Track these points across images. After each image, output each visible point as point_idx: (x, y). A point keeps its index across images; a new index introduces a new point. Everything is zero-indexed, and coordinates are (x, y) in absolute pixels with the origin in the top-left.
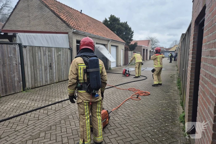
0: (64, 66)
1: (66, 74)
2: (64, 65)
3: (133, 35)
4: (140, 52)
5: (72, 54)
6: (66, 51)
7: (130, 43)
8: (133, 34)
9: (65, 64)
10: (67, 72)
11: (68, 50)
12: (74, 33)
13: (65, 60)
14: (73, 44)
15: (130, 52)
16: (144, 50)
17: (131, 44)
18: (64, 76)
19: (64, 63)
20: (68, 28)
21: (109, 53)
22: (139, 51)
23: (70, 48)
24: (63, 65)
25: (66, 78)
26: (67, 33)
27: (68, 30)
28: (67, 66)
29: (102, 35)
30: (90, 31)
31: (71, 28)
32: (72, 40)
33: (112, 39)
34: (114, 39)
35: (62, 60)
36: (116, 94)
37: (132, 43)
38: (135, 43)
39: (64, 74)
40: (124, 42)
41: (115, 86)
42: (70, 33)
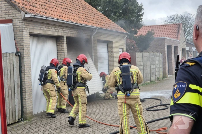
1: (11, 110)
3: (141, 15)
4: (161, 55)
5: (22, 65)
6: (11, 58)
7: (136, 33)
8: (143, 11)
9: (10, 88)
10: (13, 105)
11: (14, 56)
12: (25, 20)
13: (9, 79)
14: (24, 44)
15: (138, 53)
16: (169, 47)
17: (138, 34)
19: (6, 86)
20: (13, 11)
22: (157, 52)
23: (17, 52)
25: (11, 119)
26: (10, 21)
27: (13, 14)
28: (13, 92)
29: (77, 19)
30: (55, 13)
31: (19, 10)
32: (22, 35)
33: (98, 26)
34: (102, 27)
37: (142, 32)
38: (148, 34)
39: (8, 111)
40: (124, 31)
42: (16, 21)
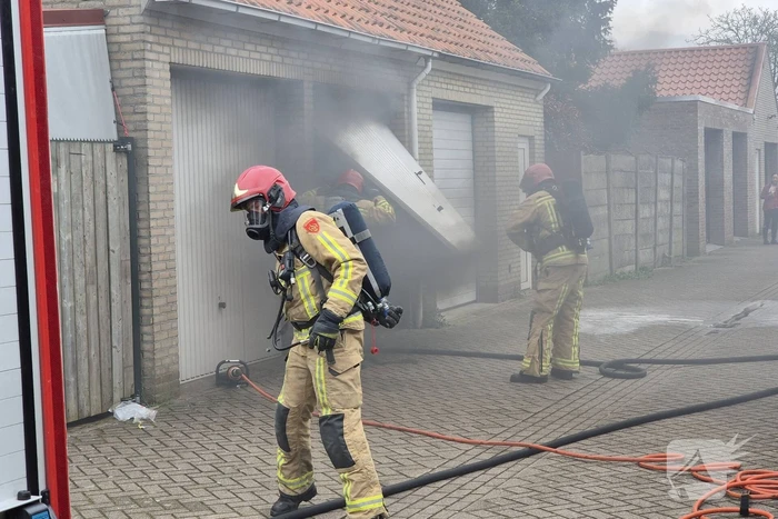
0: (81, 298)
1: (95, 363)
2: (80, 282)
4: (679, 164)
5: (142, 189)
6: (99, 163)
7: (585, 76)
9: (91, 279)
10: (104, 345)
11: (111, 156)
12: (156, 12)
13: (90, 242)
14: (150, 109)
15: (591, 157)
16: (713, 136)
18: (84, 385)
19: (78, 270)
21: (424, 176)
22: (667, 152)
23: (123, 141)
24: (73, 283)
25: (95, 397)
26: (97, 17)
28: (102, 294)
29: (357, 14)
32: (141, 74)
33: (440, 47)
34: (454, 50)
35: (70, 243)
36: (572, 497)
39: (84, 366)
40: (538, 69)
41: (555, 445)
42: (118, 17)
